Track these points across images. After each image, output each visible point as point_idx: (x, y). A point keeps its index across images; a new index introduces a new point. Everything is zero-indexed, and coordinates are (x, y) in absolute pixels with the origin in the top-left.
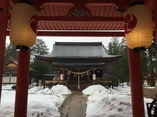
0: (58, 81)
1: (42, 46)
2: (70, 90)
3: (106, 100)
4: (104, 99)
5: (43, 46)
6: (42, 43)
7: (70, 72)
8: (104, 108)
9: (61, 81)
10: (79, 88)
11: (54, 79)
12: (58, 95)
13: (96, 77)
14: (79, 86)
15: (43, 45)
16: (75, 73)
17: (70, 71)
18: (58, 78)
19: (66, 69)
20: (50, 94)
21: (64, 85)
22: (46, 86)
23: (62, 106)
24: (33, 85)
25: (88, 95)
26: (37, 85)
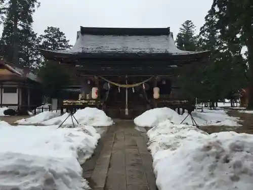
0: (86, 102)
1: (59, 41)
2: (110, 118)
3: (213, 150)
4: (208, 148)
5: (62, 41)
6: (59, 35)
7: (110, 84)
8: (212, 175)
9: (94, 101)
10: (127, 113)
11: (80, 96)
12: (86, 128)
13: (160, 93)
14: (127, 110)
15: (62, 38)
16: (120, 86)
17: (109, 82)
18: (87, 95)
19: (103, 77)
20: (70, 127)
21: (100, 108)
22: (64, 110)
23: (93, 155)
24: (43, 108)
25: (147, 128)
26: (50, 109)
